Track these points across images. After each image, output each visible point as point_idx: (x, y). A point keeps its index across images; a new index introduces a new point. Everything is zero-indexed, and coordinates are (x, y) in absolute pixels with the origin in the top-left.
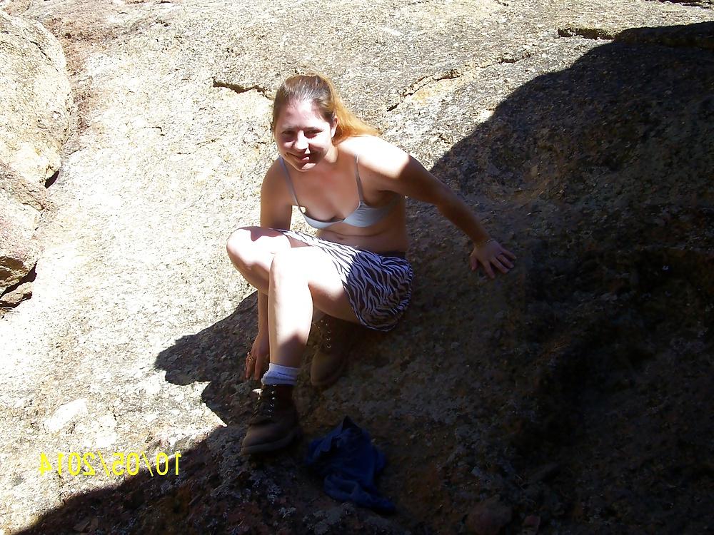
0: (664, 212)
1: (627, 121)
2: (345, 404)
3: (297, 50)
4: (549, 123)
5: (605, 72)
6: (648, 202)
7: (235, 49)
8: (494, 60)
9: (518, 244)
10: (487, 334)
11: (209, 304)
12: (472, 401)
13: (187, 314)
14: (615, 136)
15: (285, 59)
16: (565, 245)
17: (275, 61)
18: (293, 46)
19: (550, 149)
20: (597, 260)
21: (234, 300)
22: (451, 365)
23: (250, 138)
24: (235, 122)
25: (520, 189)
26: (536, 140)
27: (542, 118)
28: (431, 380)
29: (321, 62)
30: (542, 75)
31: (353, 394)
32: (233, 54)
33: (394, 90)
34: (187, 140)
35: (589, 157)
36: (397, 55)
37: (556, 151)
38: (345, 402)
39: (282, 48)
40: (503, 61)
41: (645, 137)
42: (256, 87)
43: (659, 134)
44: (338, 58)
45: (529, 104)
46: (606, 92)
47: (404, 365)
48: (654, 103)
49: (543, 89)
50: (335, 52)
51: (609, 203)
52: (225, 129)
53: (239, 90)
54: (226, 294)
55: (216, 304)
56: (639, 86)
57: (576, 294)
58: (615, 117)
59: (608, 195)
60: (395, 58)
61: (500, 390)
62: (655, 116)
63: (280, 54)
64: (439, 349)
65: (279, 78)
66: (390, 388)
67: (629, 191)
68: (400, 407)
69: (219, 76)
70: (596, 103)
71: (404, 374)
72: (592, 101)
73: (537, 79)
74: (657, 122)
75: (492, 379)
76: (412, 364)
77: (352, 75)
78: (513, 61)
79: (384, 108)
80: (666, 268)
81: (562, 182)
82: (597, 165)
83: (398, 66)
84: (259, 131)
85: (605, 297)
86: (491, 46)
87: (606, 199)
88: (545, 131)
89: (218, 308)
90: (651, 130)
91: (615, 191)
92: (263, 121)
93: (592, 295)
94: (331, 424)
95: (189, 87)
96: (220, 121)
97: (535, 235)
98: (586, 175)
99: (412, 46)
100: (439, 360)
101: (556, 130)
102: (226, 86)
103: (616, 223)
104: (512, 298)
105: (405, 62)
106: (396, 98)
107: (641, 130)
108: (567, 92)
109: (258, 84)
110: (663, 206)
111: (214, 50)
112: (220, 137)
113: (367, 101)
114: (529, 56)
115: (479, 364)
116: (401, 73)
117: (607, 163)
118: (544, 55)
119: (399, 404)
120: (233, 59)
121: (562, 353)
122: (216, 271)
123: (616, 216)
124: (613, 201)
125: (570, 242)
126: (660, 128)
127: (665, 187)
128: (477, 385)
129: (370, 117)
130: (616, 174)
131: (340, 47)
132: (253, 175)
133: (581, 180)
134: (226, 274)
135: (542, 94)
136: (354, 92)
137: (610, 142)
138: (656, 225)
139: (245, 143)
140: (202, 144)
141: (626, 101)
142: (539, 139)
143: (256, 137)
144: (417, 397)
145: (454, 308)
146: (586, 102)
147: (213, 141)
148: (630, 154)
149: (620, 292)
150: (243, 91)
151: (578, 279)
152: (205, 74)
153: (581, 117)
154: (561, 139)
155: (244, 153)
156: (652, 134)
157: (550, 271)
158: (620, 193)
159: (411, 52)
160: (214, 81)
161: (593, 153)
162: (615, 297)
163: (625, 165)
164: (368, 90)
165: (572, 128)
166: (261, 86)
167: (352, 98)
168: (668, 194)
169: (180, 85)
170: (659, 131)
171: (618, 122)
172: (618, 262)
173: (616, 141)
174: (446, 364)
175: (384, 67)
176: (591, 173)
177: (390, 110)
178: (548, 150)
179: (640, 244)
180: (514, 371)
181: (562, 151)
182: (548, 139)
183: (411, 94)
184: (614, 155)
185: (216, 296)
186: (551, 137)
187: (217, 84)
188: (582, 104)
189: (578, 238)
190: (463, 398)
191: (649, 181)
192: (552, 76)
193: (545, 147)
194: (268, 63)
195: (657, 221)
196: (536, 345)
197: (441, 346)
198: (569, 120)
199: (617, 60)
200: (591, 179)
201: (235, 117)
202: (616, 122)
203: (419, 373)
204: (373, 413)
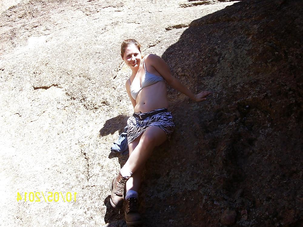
0: (238, 87)
1: (209, 57)
2: (151, 197)
3: (64, 65)
4: (180, 66)
5: (192, 40)
6: (230, 84)
7: (37, 72)
8: (146, 47)
9: (190, 115)
10: (194, 152)
11: (74, 178)
12: (201, 178)
13: (67, 185)
14: (207, 64)
15: (61, 70)
16: (208, 110)
17: (57, 72)
18: (62, 64)
19: (184, 75)
20: (222, 112)
21: (84, 173)
22: (186, 168)
23: (60, 106)
24: (50, 101)
25: (179, 94)
26: (177, 74)
27: (176, 65)
28: (181, 176)
29: (77, 67)
30: (168, 48)
31: (153, 192)
32: (38, 74)
33: (113, 70)
34: (32, 115)
35: (201, 74)
36: (107, 56)
37: (187, 76)
38: (151, 196)
39: (58, 66)
40: (150, 46)
41: (219, 61)
42: (53, 85)
43: (223, 58)
44: (83, 63)
45: (168, 61)
46: (196, 48)
47: (168, 174)
48: (216, 47)
49: (171, 53)
50: (81, 62)
51: (216, 89)
52: (47, 106)
53: (46, 88)
54: (80, 172)
55: (77, 177)
56: (207, 42)
57: (219, 126)
58: (204, 56)
59: (214, 86)
60: (107, 57)
61: (209, 171)
62: (219, 52)
63: (58, 69)
64: (179, 164)
65: (62, 78)
66: (166, 185)
67: (222, 83)
68: (174, 190)
69: (35, 85)
70: (194, 53)
71: (169, 178)
72: (192, 53)
73: (167, 50)
74: (221, 54)
75: (204, 168)
76: (171, 173)
77: (93, 69)
78: (154, 46)
79: (112, 78)
80: (247, 106)
81: (195, 87)
82: (205, 76)
83: (109, 60)
84: (63, 102)
85: (231, 124)
86: (143, 42)
87: (214, 88)
88: (180, 69)
89: (79, 179)
90: (220, 58)
91: (216, 84)
92: (63, 98)
93: (225, 125)
94: (151, 206)
95: (23, 93)
96: (43, 103)
97: (195, 109)
98: (203, 81)
99: (111, 51)
100: (181, 168)
101: (184, 68)
102: (40, 88)
103: (223, 96)
104: (198, 136)
105: (112, 58)
106: (115, 73)
107: (216, 59)
108: (181, 52)
109: (53, 83)
110: (237, 84)
111: (28, 75)
112: (47, 110)
113: (104, 78)
114: (160, 42)
115: (196, 164)
116: (112, 62)
117: (208, 75)
118: (166, 40)
119: (173, 189)
120: (38, 76)
121: (225, 149)
122: (71, 164)
123: (221, 93)
124: (217, 88)
125: (209, 108)
126: (223, 56)
127: (234, 77)
128: (199, 172)
129: (108, 84)
130: (213, 78)
131: (82, 59)
132: (68, 121)
133: (202, 84)
134: (76, 164)
135: (171, 55)
136: (97, 76)
137: (207, 66)
138: (238, 92)
139: (58, 109)
140: (40, 115)
141: (205, 49)
142: (178, 73)
143: (62, 105)
144: (179, 184)
145: (177, 146)
146: (190, 54)
147: (44, 112)
148: (216, 68)
149: (235, 120)
150: (48, 88)
151: (218, 121)
152: (28, 86)
153: (191, 60)
154: (187, 70)
155: (60, 113)
156: (221, 59)
157: (207, 121)
158: (218, 84)
159: (112, 53)
160: (34, 88)
161: (202, 73)
162: (234, 123)
163: (216, 73)
164: (102, 73)
165: (190, 65)
166: (55, 84)
167: (97, 78)
168: (236, 79)
169: (19, 93)
170: (223, 57)
171: (206, 58)
172: (230, 110)
173: (209, 65)
174: (184, 168)
175: (104, 62)
176: (204, 80)
177: (114, 78)
178: (184, 76)
179: (235, 101)
180: (211, 162)
181: (189, 75)
182: (182, 72)
183: (120, 70)
184: (210, 71)
185: (76, 174)
186: (183, 71)
187: (35, 89)
188: (189, 55)
189: (211, 106)
190: (196, 178)
191: (227, 77)
192: (172, 47)
193: (182, 75)
194: (54, 74)
195: (237, 90)
196: (214, 150)
197: (178, 162)
198: (187, 62)
199: (194, 34)
200: (206, 82)
201: (49, 100)
202: (205, 58)
203: (175, 175)
204: (164, 196)
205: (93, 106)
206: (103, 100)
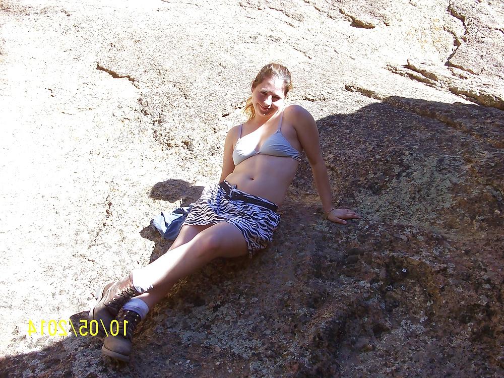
0: (407, 231)
1: (388, 162)
2: (169, 330)
3: (162, 56)
4: (335, 151)
5: (375, 123)
6: (396, 221)
7: (116, 45)
8: (300, 97)
9: (306, 234)
10: (279, 295)
11: (73, 232)
12: (263, 344)
13: (55, 237)
14: (379, 170)
15: (153, 62)
16: (338, 241)
17: (145, 61)
18: (160, 53)
19: (333, 169)
20: (359, 257)
21: (92, 233)
22: (250, 314)
23: (118, 113)
24: (108, 98)
25: (308, 192)
27: (329, 146)
28: (235, 322)
29: (178, 70)
30: (333, 116)
31: (176, 323)
32: (115, 49)
33: (229, 103)
34: (70, 103)
35: (359, 181)
36: (233, 77)
37: (336, 172)
38: (170, 328)
39: (151, 53)
40: (306, 99)
41: (399, 176)
42: (128, 77)
43: (408, 175)
44: (191, 69)
45: (321, 134)
46: (374, 137)
47: (216, 308)
48: (407, 152)
49: (332, 126)
50: (189, 65)
51: (369, 216)
52: (100, 103)
53: (115, 75)
54: (86, 227)
55: (77, 234)
56: (397, 138)
57: (342, 277)
58: (380, 157)
59: (370, 211)
60: (232, 79)
61: (284, 339)
62: (407, 162)
63: (150, 57)
64: (243, 301)
65: (146, 74)
66: (204, 323)
67: (385, 211)
68: (210, 339)
69: (102, 62)
70: (368, 144)
71: (215, 314)
72: (365, 142)
73: (329, 117)
74: (408, 167)
75: (279, 329)
76: (221, 309)
77: (200, 85)
78: (313, 100)
79: (221, 114)
80: (404, 271)
81: (339, 195)
82: (364, 187)
83: (233, 85)
84: (127, 110)
85: (362, 283)
86: (299, 86)
87: (368, 213)
88: (331, 156)
89: (78, 238)
90: (404, 171)
91: (375, 209)
92: (130, 103)
93: (352, 280)
94: (159, 344)
95: (79, 65)
96: (97, 96)
97: (318, 229)
98: (356, 193)
99: (244, 73)
100: (242, 309)
101: (339, 157)
102: (106, 70)
103: (374, 232)
104: (299, 273)
105: (238, 84)
106: (229, 109)
107: (397, 170)
108: (348, 131)
109: (130, 75)
110: (408, 227)
111: (102, 42)
112: (96, 107)
113: (209, 107)
114: (325, 99)
115: (271, 317)
116: (235, 91)
117: (370, 188)
118: (335, 102)
119: (210, 336)
120: (115, 52)
121: (331, 319)
122: (80, 208)
123: (374, 227)
124: (372, 216)
125: (341, 239)
126: (410, 171)
127: (409, 213)
128: (268, 332)
129: (210, 119)
130: (376, 197)
131: (193, 62)
132: (117, 141)
133: (352, 196)
134: (88, 212)
135: (331, 129)
136: (200, 98)
137: (375, 174)
138: (402, 239)
139: (114, 116)
140: (83, 110)
141: (388, 147)
142: (326, 160)
143: (123, 114)
144: (224, 333)
145: (257, 272)
146: (360, 142)
147: (90, 109)
148: (388, 185)
149: (372, 281)
150: (118, 77)
151: (344, 267)
152: (91, 59)
153: (356, 152)
154: (342, 164)
155: (113, 123)
156: (404, 174)
157: (327, 258)
158: (378, 211)
159: (244, 78)
160: (98, 65)
161: (362, 179)
162: (369, 285)
163: (383, 192)
164: (211, 99)
165: (350, 158)
166: (132, 77)
167: (199, 102)
168: (410, 218)
169: (72, 62)
170: (408, 173)
171: (382, 161)
172: (373, 260)
173: (379, 174)
174: (246, 313)
175: (223, 84)
176: (360, 193)
177: (224, 116)
178: (331, 170)
179: (390, 250)
180: (295, 326)
181: (341, 173)
182: (332, 162)
183: (240, 108)
184: (376, 183)
185: (79, 228)
186: (334, 161)
187: (99, 68)
188: (358, 142)
189: (347, 238)
190: (257, 340)
191: (398, 207)
192: (339, 116)
193: (329, 167)
194: (139, 61)
195: (402, 237)
196: (312, 310)
197: (244, 298)
198: (348, 152)
199: (384, 116)
200: (360, 197)
201: (109, 95)
202: (380, 160)
203: (227, 316)
204: (189, 340)
205: (167, 141)
206: (187, 139)
